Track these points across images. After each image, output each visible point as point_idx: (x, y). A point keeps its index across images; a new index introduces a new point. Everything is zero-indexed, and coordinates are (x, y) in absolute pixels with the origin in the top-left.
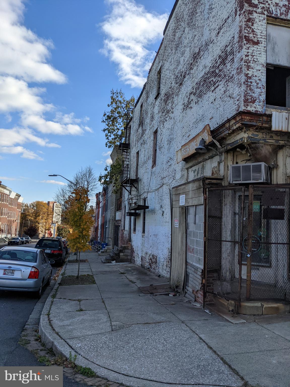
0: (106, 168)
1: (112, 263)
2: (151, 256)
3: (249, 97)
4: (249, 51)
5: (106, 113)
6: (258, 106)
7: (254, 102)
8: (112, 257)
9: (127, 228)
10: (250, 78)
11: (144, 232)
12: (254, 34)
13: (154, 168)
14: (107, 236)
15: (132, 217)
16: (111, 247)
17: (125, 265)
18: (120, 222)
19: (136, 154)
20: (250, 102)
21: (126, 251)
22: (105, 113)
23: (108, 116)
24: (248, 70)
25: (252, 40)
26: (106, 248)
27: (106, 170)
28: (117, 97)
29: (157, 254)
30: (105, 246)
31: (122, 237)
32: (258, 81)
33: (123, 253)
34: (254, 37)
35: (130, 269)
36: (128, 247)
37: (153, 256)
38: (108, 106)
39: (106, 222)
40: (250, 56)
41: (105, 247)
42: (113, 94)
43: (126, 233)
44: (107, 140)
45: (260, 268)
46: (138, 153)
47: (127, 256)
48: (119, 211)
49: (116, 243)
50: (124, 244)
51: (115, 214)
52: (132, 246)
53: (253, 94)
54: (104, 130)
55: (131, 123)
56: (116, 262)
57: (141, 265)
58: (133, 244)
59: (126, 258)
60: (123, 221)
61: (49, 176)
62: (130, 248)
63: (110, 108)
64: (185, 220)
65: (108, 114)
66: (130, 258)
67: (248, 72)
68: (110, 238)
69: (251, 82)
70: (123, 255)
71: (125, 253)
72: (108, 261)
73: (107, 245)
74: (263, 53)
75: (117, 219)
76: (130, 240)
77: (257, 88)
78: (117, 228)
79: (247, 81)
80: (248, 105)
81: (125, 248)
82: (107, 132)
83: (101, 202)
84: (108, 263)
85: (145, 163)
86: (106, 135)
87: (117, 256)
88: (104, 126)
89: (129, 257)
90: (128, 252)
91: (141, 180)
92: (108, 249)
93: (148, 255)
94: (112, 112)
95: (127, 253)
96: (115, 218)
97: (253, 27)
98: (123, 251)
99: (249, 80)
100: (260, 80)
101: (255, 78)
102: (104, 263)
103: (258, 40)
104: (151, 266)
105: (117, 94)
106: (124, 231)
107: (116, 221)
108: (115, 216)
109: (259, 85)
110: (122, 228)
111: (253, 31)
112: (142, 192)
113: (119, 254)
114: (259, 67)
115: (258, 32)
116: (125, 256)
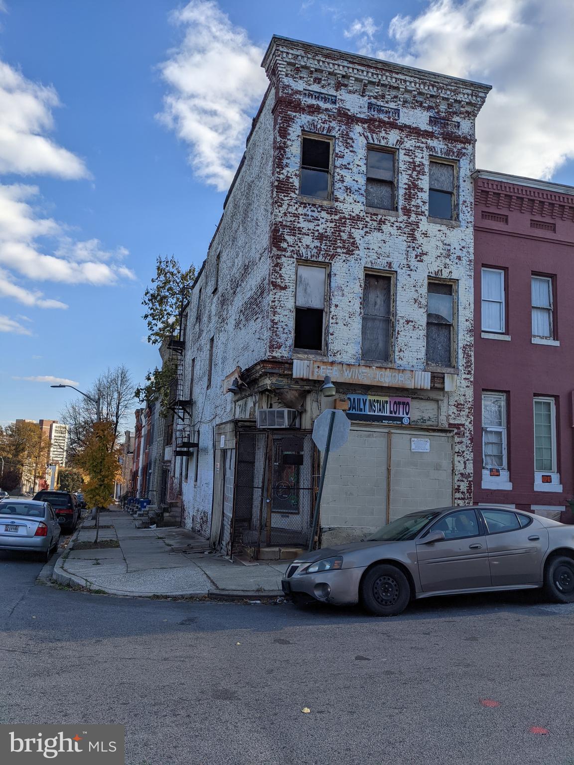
0: (149, 376)
1: (151, 528)
2: (202, 514)
3: (275, 343)
4: (276, 296)
5: (149, 290)
6: (284, 352)
7: (279, 347)
8: (151, 519)
9: (177, 475)
10: (276, 323)
11: (196, 480)
12: (281, 279)
13: (209, 391)
14: (151, 489)
15: (184, 458)
16: (155, 506)
17: (170, 530)
18: (169, 464)
19: (191, 361)
20: (276, 348)
21: (173, 509)
22: (147, 290)
23: (152, 295)
24: (274, 316)
25: (279, 286)
26: (147, 509)
27: (149, 379)
28: (167, 266)
30: (145, 504)
31: (172, 489)
32: (285, 327)
33: (169, 512)
34: (282, 282)
35: (174, 534)
36: (178, 502)
37: (204, 513)
38: (153, 281)
39: (150, 464)
40: (277, 302)
41: (145, 507)
42: (160, 263)
43: (176, 481)
44: (151, 332)
45: (290, 515)
46: (193, 360)
47: (175, 517)
48: (169, 445)
49: (162, 499)
50: (173, 499)
51: (164, 450)
52: (182, 502)
53: (279, 340)
54: (146, 316)
55: (188, 310)
56: (157, 526)
57: (192, 528)
58: (183, 499)
59: (173, 520)
60: (173, 462)
61: (51, 387)
62: (179, 505)
63: (156, 284)
64: (223, 465)
65: (151, 292)
66: (179, 521)
67: (274, 318)
68: (155, 491)
69: (277, 328)
70: (169, 516)
71: (172, 513)
72: (146, 525)
73: (149, 502)
74: (290, 298)
75: (166, 459)
76: (180, 493)
77: (283, 333)
78: (165, 473)
79: (273, 327)
80: (273, 351)
81: (172, 505)
82: (150, 319)
83: (144, 426)
84: (145, 528)
85: (200, 379)
86: (149, 324)
87: (159, 518)
88: (146, 310)
89: (178, 519)
90: (176, 511)
91: (195, 402)
92: (151, 509)
93: (200, 513)
94: (159, 288)
95: (174, 513)
96: (164, 457)
97: (280, 272)
98: (169, 509)
99: (275, 326)
100: (286, 325)
101: (281, 324)
102: (139, 528)
103: (286, 285)
104: (202, 527)
105: (167, 263)
106: (174, 479)
107: (164, 463)
108: (164, 453)
109: (286, 331)
110: (172, 474)
111: (281, 276)
112: (197, 420)
113: (162, 513)
114: (286, 313)
115: (286, 277)
116: (171, 518)
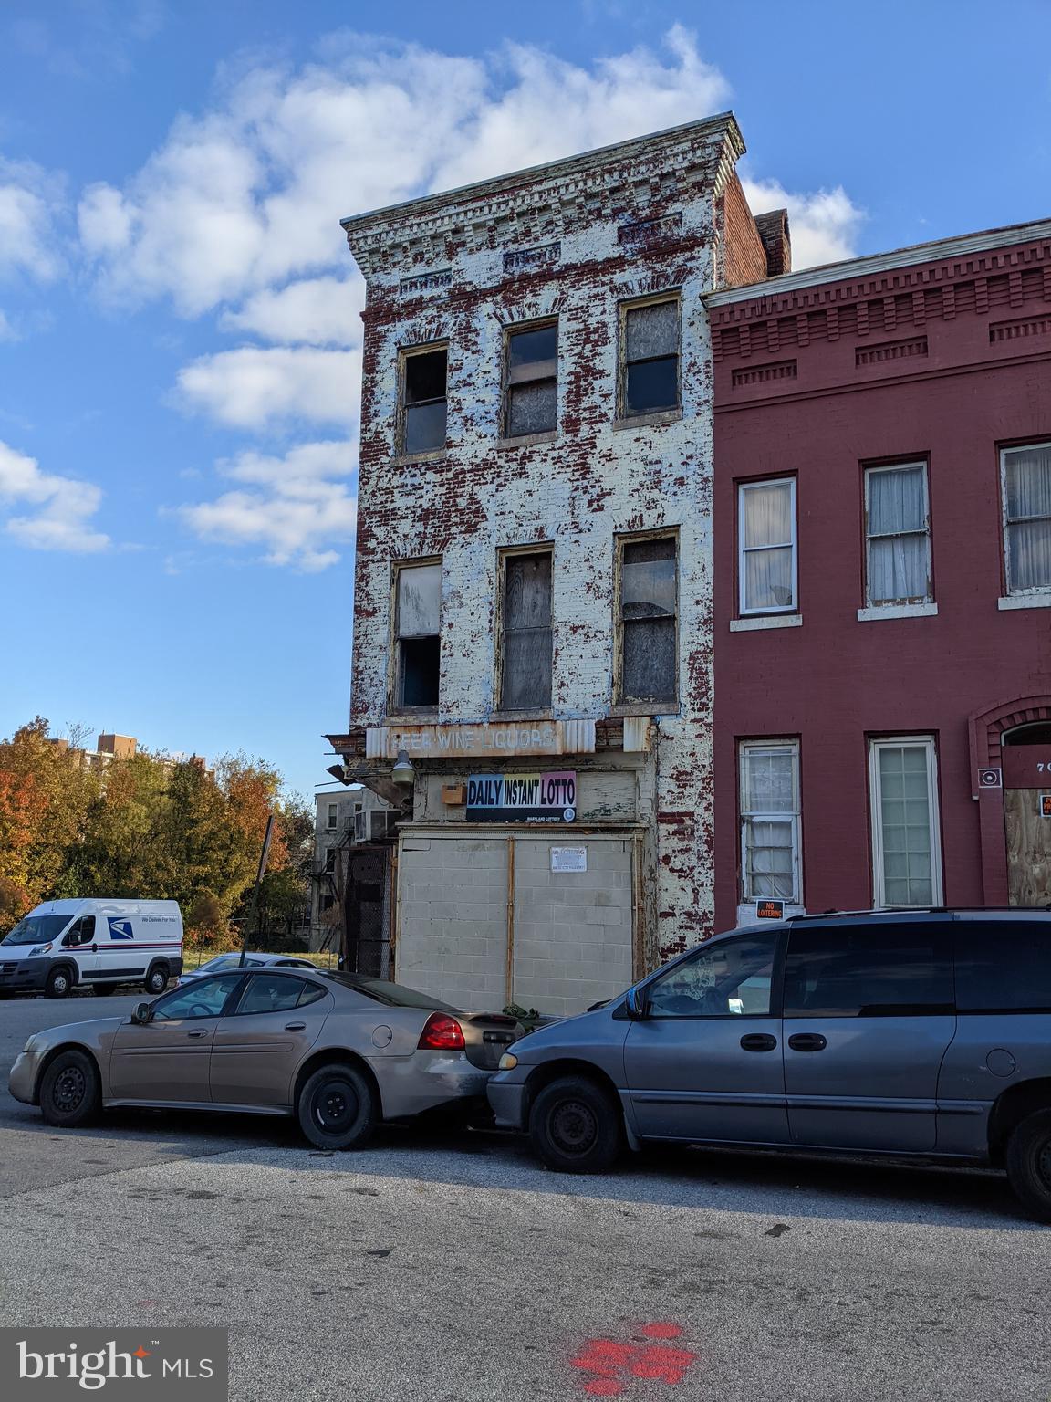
3: (359, 705)
4: (361, 629)
6: (372, 717)
7: (365, 710)
10: (361, 672)
12: (368, 599)
20: (361, 712)
24: (358, 660)
25: (366, 611)
32: (373, 676)
34: (369, 604)
40: (362, 638)
53: (365, 698)
67: (359, 663)
69: (363, 680)
74: (381, 627)
77: (372, 686)
79: (357, 679)
80: (357, 717)
97: (367, 589)
99: (360, 677)
100: (376, 672)
101: (368, 671)
103: (374, 608)
109: (374, 682)
111: (368, 595)
114: (375, 653)
115: (374, 594)
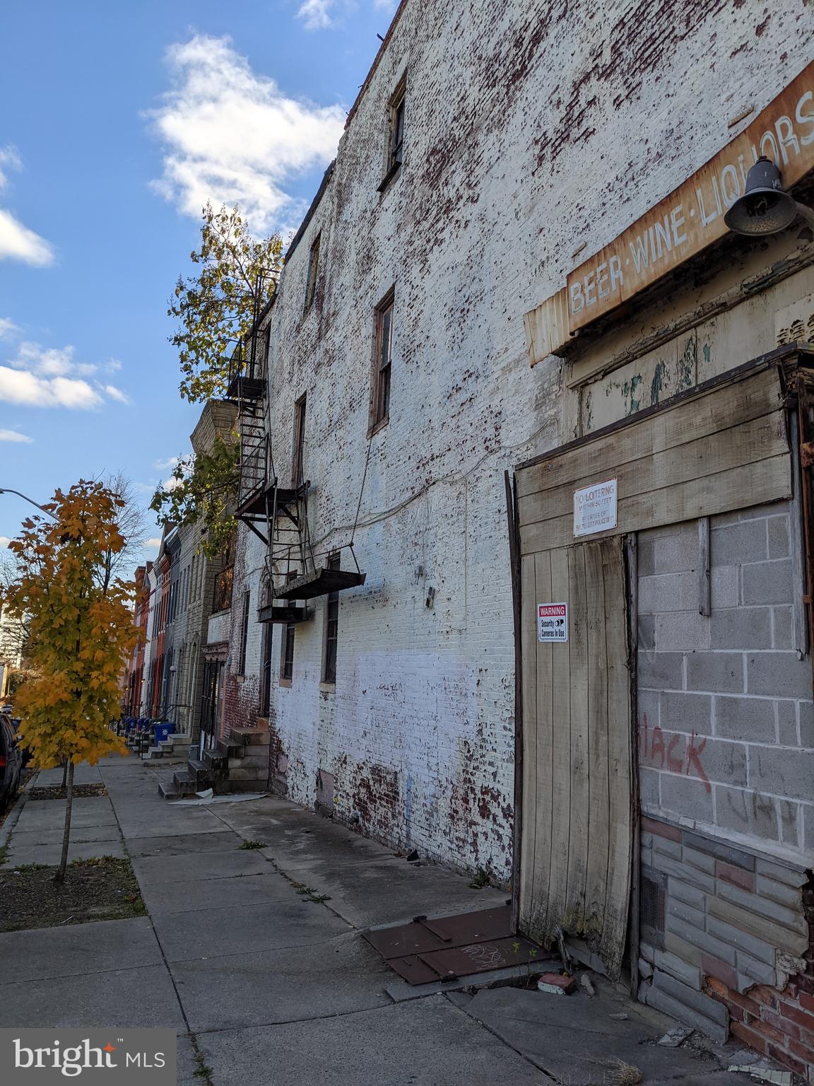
0: (180, 470)
1: (199, 797)
2: (366, 773)
8: (200, 774)
9: (254, 665)
11: (329, 675)
15: (278, 629)
16: (187, 736)
17: (252, 807)
18: (224, 650)
19: (293, 407)
21: (253, 750)
22: (180, 282)
23: (190, 294)
26: (170, 741)
27: (179, 475)
28: (223, 231)
29: (396, 763)
30: (165, 732)
31: (233, 700)
33: (242, 758)
36: (260, 735)
37: (375, 770)
38: (194, 257)
39: (171, 655)
41: (165, 738)
42: (210, 218)
43: (249, 686)
46: (301, 404)
47: (255, 768)
48: (221, 613)
50: (240, 726)
51: (205, 624)
52: (273, 734)
54: (178, 340)
56: (216, 793)
57: (317, 804)
58: (278, 726)
59: (249, 776)
60: (236, 643)
62: (265, 739)
64: (621, 602)
65: (190, 286)
66: (266, 778)
68: (185, 706)
70: (242, 767)
71: (248, 760)
72: (185, 789)
73: (173, 729)
75: (210, 641)
76: (265, 709)
78: (210, 669)
81: (247, 740)
86: (183, 358)
87: (218, 772)
89: (263, 774)
90: (259, 754)
94: (204, 280)
95: (254, 758)
96: (205, 638)
98: (242, 751)
104: (364, 810)
105: (223, 219)
106: (239, 679)
107: (210, 647)
108: (205, 630)
110: (234, 670)
113: (225, 761)
116: (243, 770)
